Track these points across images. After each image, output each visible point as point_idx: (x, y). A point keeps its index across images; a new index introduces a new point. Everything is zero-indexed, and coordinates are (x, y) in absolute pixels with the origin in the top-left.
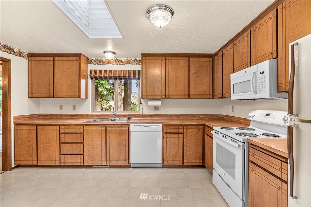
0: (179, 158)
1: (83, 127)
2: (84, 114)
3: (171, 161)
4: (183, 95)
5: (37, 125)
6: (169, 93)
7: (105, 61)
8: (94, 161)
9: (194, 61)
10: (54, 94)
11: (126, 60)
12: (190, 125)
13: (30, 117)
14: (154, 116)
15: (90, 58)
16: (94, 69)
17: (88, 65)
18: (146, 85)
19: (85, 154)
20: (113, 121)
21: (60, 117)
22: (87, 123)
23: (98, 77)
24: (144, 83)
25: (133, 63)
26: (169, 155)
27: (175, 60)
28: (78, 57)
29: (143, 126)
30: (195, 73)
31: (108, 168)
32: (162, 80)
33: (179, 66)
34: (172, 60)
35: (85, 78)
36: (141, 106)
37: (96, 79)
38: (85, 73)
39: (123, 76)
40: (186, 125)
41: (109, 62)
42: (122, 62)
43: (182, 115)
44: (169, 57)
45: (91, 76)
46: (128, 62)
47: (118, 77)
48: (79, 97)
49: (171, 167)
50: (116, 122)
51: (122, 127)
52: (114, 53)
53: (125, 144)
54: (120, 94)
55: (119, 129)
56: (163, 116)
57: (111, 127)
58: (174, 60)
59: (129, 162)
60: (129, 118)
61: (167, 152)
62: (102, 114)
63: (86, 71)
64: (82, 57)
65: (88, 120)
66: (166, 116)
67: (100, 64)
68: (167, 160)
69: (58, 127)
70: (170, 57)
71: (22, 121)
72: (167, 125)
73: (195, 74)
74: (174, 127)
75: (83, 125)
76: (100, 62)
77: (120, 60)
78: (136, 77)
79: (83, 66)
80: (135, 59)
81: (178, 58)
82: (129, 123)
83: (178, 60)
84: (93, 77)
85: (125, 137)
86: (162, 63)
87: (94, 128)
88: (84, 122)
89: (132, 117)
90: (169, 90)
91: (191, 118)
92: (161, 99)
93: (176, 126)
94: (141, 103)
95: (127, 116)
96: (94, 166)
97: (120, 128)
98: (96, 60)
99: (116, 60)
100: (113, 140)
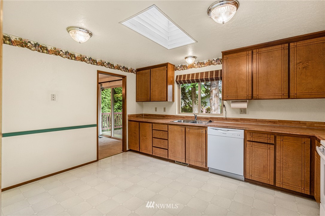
0: (268, 175)
1: (168, 126)
2: (172, 115)
3: (256, 176)
4: (279, 95)
5: (139, 122)
6: (257, 93)
7: (188, 66)
8: (175, 158)
9: (298, 46)
10: (150, 98)
11: (208, 61)
12: (286, 135)
13: (137, 116)
14: (240, 121)
15: (176, 65)
16: (179, 75)
17: (175, 71)
18: (227, 86)
19: (169, 150)
20: (194, 122)
21: (155, 117)
22: (171, 123)
23: (182, 81)
24: (224, 83)
25: (215, 64)
26: (253, 168)
27: (266, 51)
28: (166, 67)
29: (221, 130)
30: (301, 62)
31: (188, 166)
32: (248, 78)
33: (272, 57)
34: (262, 52)
35: (172, 83)
36: (224, 109)
37: (181, 83)
38: (172, 79)
39: (204, 78)
40: (281, 134)
41: (192, 66)
42: (204, 64)
43: (280, 121)
44: (256, 49)
45: (177, 81)
46: (210, 63)
47: (200, 80)
48: (167, 100)
49: (258, 183)
50: (197, 124)
51: (199, 129)
52: (194, 57)
53: (202, 146)
54: (217, 96)
55: (196, 131)
56: (252, 121)
57: (190, 128)
58: (264, 52)
59: (206, 165)
60: (210, 121)
61: (251, 164)
62: (186, 116)
63: (173, 77)
64: (169, 66)
65: (172, 120)
66: (256, 121)
67: (184, 70)
68: (251, 174)
69: (151, 124)
70: (258, 49)
71: (132, 119)
72: (251, 131)
73: (301, 64)
74: (261, 135)
75: (168, 124)
76: (184, 67)
77: (202, 63)
78: (218, 77)
79: (170, 73)
80: (217, 58)
81: (271, 48)
82: (206, 126)
83: (270, 51)
84: (178, 82)
85: (202, 139)
86: (248, 58)
87: (176, 128)
88: (168, 122)
89: (214, 120)
90: (257, 89)
91: (297, 126)
92: (248, 101)
93: (264, 134)
94: (224, 106)
95: (209, 118)
96: (176, 161)
97: (197, 129)
98: (181, 66)
99: (198, 63)
100: (192, 140)
